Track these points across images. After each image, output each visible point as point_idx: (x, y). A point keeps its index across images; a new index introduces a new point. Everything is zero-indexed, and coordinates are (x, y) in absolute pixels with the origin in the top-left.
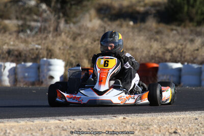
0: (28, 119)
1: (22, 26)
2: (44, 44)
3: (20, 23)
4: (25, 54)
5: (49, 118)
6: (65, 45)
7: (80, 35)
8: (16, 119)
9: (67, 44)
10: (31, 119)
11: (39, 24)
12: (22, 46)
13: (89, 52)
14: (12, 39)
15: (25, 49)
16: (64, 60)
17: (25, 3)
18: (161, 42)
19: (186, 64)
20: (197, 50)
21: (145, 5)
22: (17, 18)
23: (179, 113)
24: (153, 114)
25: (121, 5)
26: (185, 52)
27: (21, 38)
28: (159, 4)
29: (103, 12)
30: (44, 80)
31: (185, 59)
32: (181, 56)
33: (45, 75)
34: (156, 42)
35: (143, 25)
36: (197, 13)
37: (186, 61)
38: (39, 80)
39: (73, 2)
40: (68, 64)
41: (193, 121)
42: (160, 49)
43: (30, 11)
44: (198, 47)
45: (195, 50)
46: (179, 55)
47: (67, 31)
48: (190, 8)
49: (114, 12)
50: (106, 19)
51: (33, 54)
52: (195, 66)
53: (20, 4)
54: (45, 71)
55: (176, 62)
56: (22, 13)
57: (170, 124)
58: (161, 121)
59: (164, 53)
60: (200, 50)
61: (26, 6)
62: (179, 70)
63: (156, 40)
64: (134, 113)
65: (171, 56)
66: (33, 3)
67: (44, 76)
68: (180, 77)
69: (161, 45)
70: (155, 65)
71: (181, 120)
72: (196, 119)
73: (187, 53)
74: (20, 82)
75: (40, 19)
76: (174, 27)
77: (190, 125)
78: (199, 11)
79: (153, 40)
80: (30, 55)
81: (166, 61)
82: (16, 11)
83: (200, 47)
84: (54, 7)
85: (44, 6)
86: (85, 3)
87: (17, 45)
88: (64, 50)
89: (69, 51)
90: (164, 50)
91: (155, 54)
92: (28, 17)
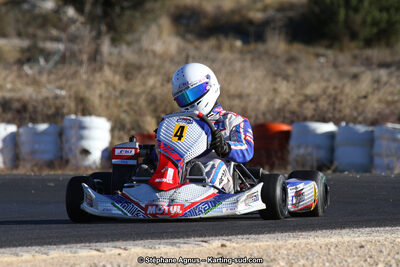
0: (37, 248)
1: (29, 49)
2: (71, 87)
3: (25, 43)
4: (35, 107)
5: (79, 245)
6: (110, 89)
7: (139, 68)
8: (14, 249)
9: (114, 88)
10: (43, 249)
11: (61, 47)
12: (28, 92)
13: (158, 102)
14: (9, 79)
15: (34, 96)
16: (109, 119)
17: (34, 6)
18: (295, 82)
19: (343, 124)
20: (365, 97)
21: (265, 9)
22: (19, 35)
23: (328, 232)
24: (279, 235)
25: (219, 8)
26: (341, 102)
27: (27, 75)
28: (292, 7)
29: (184, 21)
30: (70, 156)
31: (342, 115)
32: (334, 109)
33: (73, 147)
34: (285, 82)
35: (261, 47)
36: (364, 22)
37: (343, 119)
38: (61, 158)
39: (125, 4)
40: (117, 127)
41: (355, 250)
42: (293, 96)
43: (45, 21)
44: (367, 93)
45: (359, 98)
46: (331, 108)
47: (114, 62)
48: (351, 13)
49: (205, 22)
50: (189, 36)
51: (49, 107)
52: (361, 129)
53: (26, 6)
54: (73, 140)
55: (324, 120)
56: (28, 24)
57: (311, 257)
58: (293, 251)
59: (301, 104)
60: (370, 97)
61: (37, 11)
62: (331, 136)
63: (286, 78)
64: (243, 234)
65: (315, 110)
66: (49, 5)
67: (71, 149)
68: (332, 150)
69: (295, 89)
70: (285, 128)
71: (332, 249)
72: (362, 247)
73: (344, 104)
74: (24, 160)
75: (63, 36)
76: (321, 50)
77: (349, 260)
78: (369, 19)
79: (279, 79)
80: (45, 109)
81: (305, 119)
82: (17, 21)
83: (370, 90)
84: (91, 13)
85: (71, 12)
86: (148, 6)
87: (20, 90)
88: (109, 98)
89: (119, 101)
90: (301, 98)
91: (285, 106)
92: (40, 33)
